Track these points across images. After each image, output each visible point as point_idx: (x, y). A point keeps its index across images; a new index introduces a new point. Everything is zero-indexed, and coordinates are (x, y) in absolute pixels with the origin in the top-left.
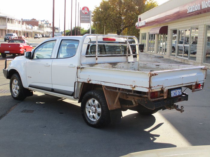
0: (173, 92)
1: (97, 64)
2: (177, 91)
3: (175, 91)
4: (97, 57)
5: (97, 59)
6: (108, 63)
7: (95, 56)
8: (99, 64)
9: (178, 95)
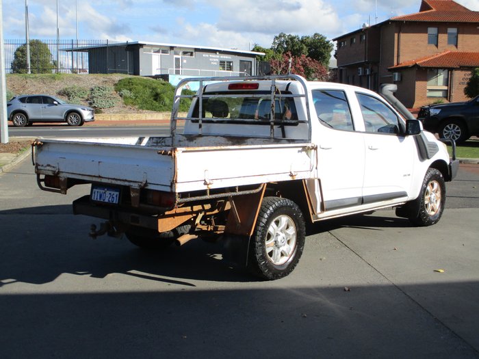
0: (99, 191)
1: (200, 136)
2: (108, 192)
3: (103, 191)
4: (200, 122)
5: (200, 126)
6: (224, 136)
7: (197, 121)
8: (205, 137)
9: (106, 201)
